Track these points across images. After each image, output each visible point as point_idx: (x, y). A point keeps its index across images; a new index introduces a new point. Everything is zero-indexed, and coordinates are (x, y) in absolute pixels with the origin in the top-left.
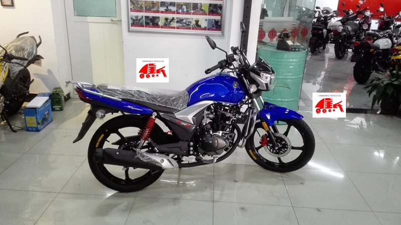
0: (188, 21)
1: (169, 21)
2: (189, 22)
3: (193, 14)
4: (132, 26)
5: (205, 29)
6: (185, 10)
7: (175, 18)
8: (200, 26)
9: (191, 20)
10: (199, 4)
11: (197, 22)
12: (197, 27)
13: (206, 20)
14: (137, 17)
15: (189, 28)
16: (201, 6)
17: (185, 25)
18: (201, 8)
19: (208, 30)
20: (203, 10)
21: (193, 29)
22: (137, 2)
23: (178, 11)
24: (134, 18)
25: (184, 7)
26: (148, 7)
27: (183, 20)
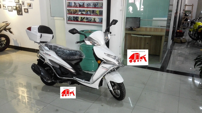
2: (91, 19)
5: (98, 23)
6: (89, 14)
7: (85, 17)
8: (96, 21)
11: (94, 19)
13: (98, 18)
14: (70, 17)
18: (96, 12)
21: (93, 23)
22: (70, 10)
23: (86, 14)
24: (69, 17)
25: (89, 12)
26: (74, 12)
27: (88, 18)
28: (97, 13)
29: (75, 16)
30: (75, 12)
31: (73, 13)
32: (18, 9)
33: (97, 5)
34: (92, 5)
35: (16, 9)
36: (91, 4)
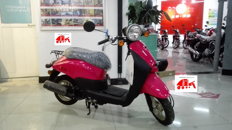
6: (79, 14)
7: (72, 19)
9: (83, 20)
10: (88, 10)
13: (93, 20)
14: (46, 20)
22: (46, 10)
23: (74, 14)
24: (44, 20)
25: (78, 12)
26: (53, 13)
27: (78, 20)
28: (90, 12)
29: (56, 18)
30: (55, 12)
31: (52, 13)
33: (91, 2)
36: (82, 1)
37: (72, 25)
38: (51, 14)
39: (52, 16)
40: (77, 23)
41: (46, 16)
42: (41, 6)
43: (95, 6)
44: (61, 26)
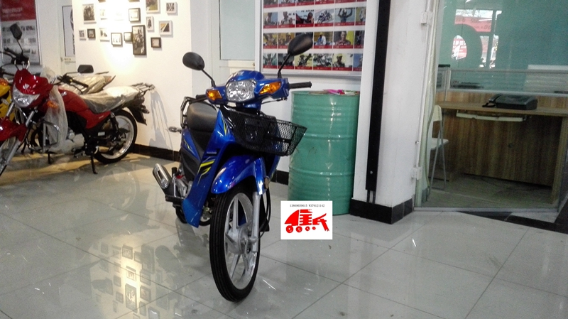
0: (328, 57)
1: (305, 58)
2: (329, 60)
3: (335, 47)
4: (264, 67)
5: (350, 69)
6: (324, 43)
7: (312, 55)
8: (344, 65)
9: (331, 57)
10: (343, 33)
11: (340, 58)
12: (339, 66)
13: (351, 56)
14: (269, 55)
15: (329, 69)
16: (345, 35)
17: (324, 64)
18: (345, 38)
19: (355, 70)
20: (346, 41)
21: (334, 69)
22: (271, 35)
23: (317, 44)
24: (267, 57)
25: (324, 38)
26: (282, 42)
27: (322, 56)
28: (348, 38)
29: (284, 51)
30: (284, 40)
31: (280, 42)
32: (136, 41)
33: (351, 14)
34: (333, 17)
35: (132, 40)
36: (333, 14)
37: (311, 68)
38: (277, 43)
39: (279, 48)
40: (319, 64)
41: (271, 47)
42: (264, 27)
43: (357, 24)
44: (293, 68)
